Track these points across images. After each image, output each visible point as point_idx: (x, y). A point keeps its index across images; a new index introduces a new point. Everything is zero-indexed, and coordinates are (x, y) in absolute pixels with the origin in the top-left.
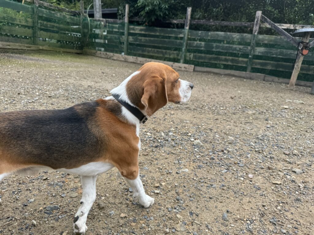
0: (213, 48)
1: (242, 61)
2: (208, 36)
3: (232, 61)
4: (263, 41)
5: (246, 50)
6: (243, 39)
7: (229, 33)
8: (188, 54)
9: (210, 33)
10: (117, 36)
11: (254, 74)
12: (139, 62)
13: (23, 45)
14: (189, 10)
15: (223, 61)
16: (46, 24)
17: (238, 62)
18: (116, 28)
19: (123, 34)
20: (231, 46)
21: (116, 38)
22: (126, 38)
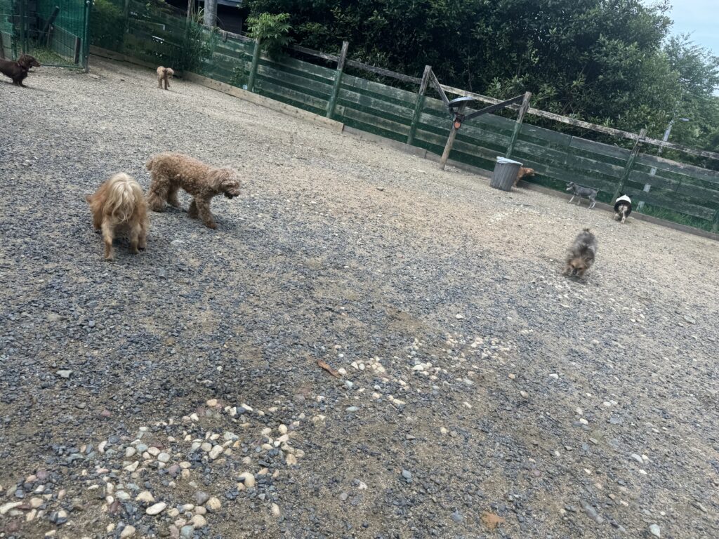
0: (370, 103)
1: (404, 128)
2: (366, 86)
3: (392, 126)
4: (429, 106)
5: (409, 114)
6: (407, 97)
7: (391, 88)
8: (338, 106)
9: (368, 83)
10: (240, 60)
11: (414, 148)
12: (268, 105)
14: (345, 45)
15: (380, 124)
17: (399, 129)
18: (240, 48)
19: (249, 59)
20: (393, 105)
21: (238, 63)
22: (254, 66)
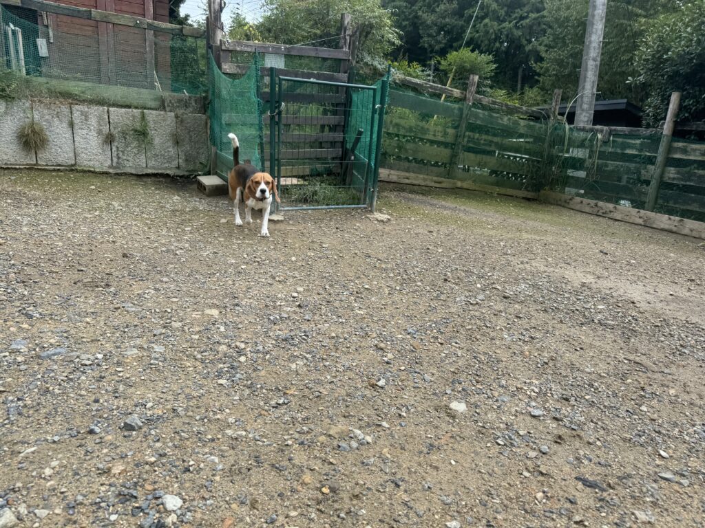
10: (632, 166)
12: (686, 231)
13: (431, 178)
16: (478, 139)
18: (633, 147)
19: (651, 160)
21: (628, 171)
22: (658, 171)
